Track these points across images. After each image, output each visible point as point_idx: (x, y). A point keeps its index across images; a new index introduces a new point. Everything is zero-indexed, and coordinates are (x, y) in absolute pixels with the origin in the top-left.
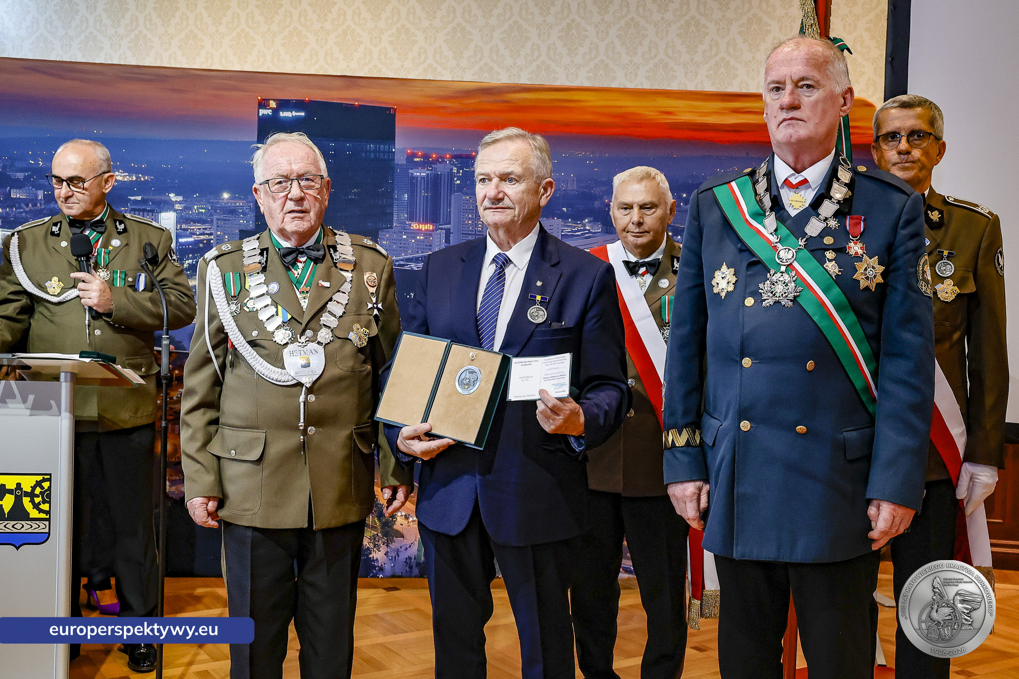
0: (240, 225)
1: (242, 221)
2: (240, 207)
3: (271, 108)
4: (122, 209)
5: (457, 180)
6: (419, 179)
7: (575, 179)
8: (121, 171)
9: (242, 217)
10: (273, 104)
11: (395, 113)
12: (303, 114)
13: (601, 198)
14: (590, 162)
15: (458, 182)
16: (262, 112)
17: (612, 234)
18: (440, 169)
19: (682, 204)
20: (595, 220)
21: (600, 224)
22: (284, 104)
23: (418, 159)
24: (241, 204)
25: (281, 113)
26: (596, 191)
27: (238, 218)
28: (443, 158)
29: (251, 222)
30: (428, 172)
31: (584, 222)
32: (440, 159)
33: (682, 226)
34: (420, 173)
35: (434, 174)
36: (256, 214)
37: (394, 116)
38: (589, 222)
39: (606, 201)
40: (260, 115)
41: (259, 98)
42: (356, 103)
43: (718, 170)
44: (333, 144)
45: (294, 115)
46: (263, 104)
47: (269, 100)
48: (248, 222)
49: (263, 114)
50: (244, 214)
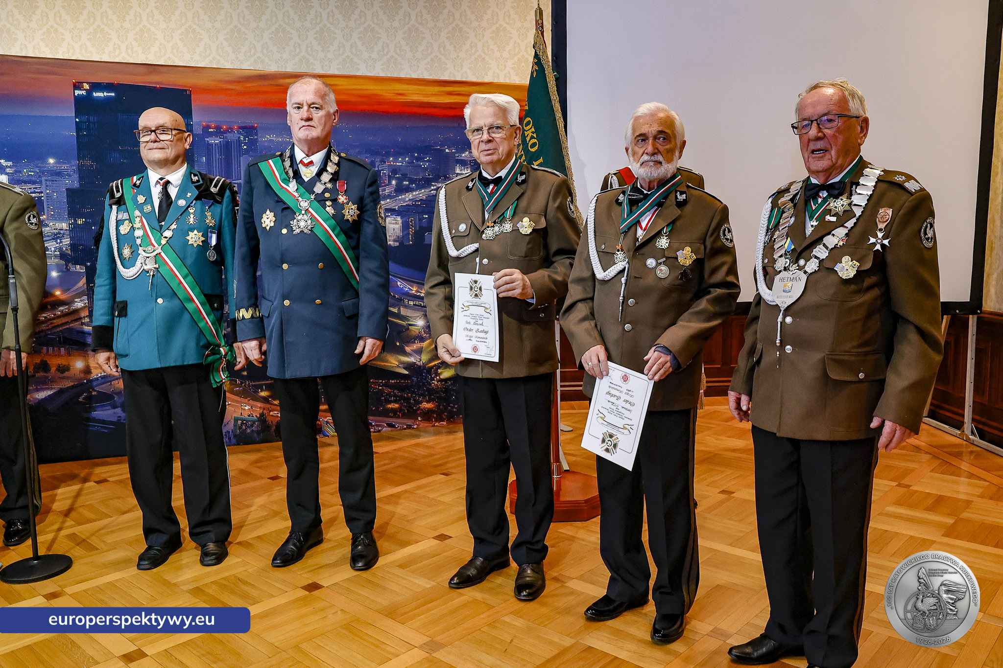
0: (66, 184)
1: (67, 182)
2: (65, 169)
3: (84, 90)
5: (244, 145)
6: (214, 145)
9: (67, 178)
10: (86, 86)
11: (190, 91)
12: (113, 94)
14: (345, 131)
15: (245, 147)
16: (77, 92)
18: (230, 137)
19: (414, 161)
22: (95, 86)
23: (212, 130)
24: (65, 167)
25: (94, 93)
27: (64, 178)
28: (232, 129)
29: (76, 182)
30: (220, 140)
32: (230, 130)
33: (416, 177)
34: (214, 141)
35: (226, 142)
36: (79, 176)
37: (190, 96)
40: (76, 95)
41: (74, 81)
42: (157, 86)
43: (439, 136)
45: (105, 95)
46: (77, 86)
47: (82, 83)
48: (73, 182)
49: (78, 95)
50: (69, 175)
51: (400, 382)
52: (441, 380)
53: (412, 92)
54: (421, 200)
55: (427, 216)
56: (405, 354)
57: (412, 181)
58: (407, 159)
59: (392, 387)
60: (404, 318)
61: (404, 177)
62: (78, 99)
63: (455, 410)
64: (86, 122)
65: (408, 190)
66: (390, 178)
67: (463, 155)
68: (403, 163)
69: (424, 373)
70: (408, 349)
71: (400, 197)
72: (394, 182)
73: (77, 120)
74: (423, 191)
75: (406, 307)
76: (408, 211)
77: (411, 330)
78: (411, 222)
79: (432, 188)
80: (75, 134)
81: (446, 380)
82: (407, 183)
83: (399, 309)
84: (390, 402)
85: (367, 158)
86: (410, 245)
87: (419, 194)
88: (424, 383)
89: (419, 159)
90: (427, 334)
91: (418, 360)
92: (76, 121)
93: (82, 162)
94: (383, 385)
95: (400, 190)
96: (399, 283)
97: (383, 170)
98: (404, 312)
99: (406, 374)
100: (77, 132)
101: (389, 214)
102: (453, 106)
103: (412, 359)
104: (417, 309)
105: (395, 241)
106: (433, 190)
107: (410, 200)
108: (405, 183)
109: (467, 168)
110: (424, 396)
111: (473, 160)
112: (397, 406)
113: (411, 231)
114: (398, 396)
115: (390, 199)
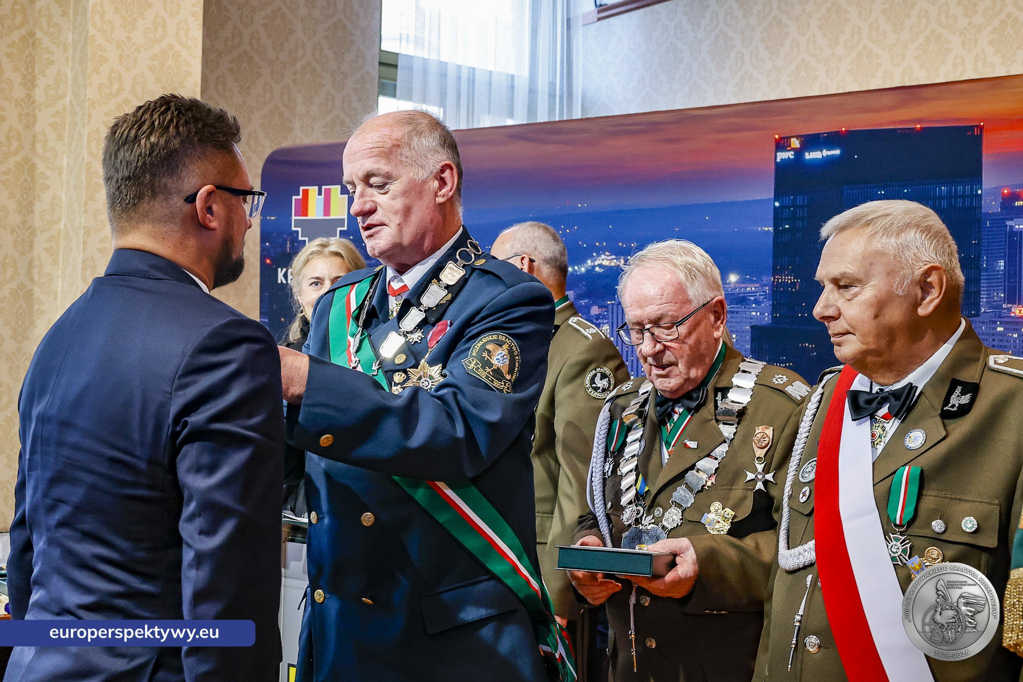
0: (752, 319)
1: (754, 313)
2: (751, 293)
3: (793, 149)
4: (609, 302)
8: (607, 253)
9: (754, 308)
10: (795, 143)
11: (981, 128)
12: (837, 152)
16: (782, 156)
22: (811, 141)
23: (1017, 203)
24: (753, 289)
25: (807, 154)
27: (749, 308)
29: (766, 314)
36: (773, 303)
40: (778, 160)
41: (777, 137)
42: (918, 126)
44: (883, 192)
45: (825, 155)
46: (781, 144)
47: (789, 138)
48: (761, 314)
49: (782, 160)
50: (757, 302)
62: (782, 169)
64: (789, 207)
73: (777, 204)
80: (771, 229)
92: (775, 208)
93: (778, 279)
100: (776, 226)
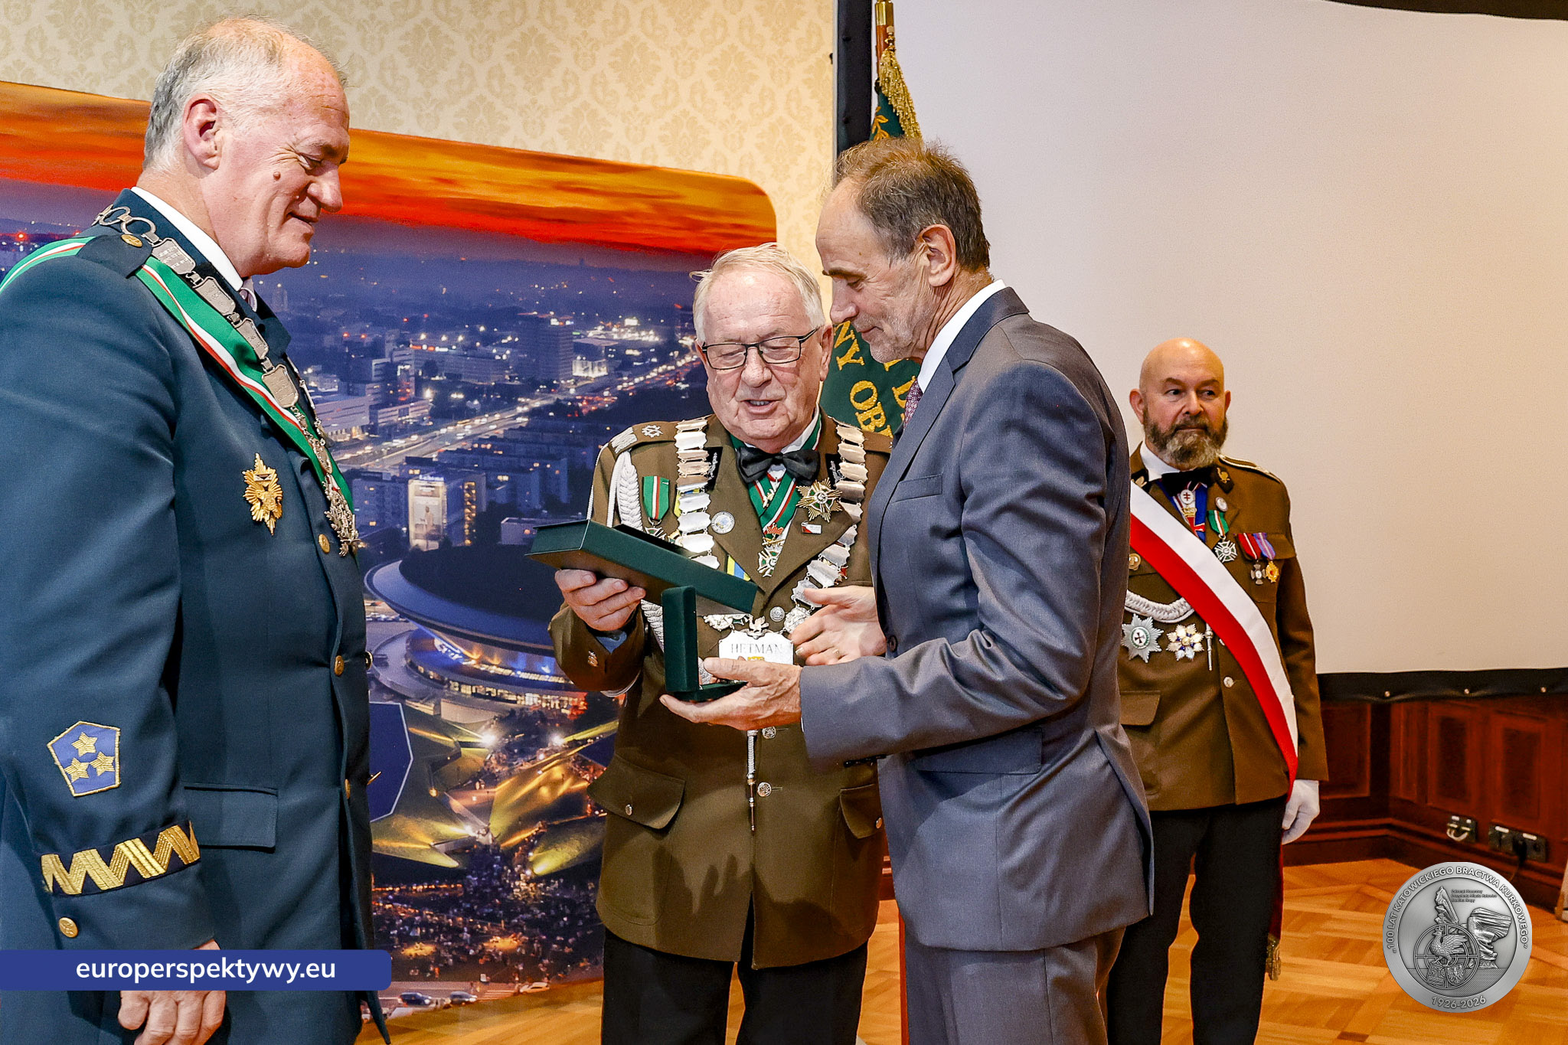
7: (286, 292)
13: (335, 329)
14: (312, 263)
17: (357, 395)
19: (478, 344)
20: (326, 370)
21: (335, 378)
26: (326, 315)
28: (11, 240)
31: (305, 373)
32: (6, 242)
33: (480, 383)
38: (316, 373)
39: (345, 335)
43: (536, 286)
51: (437, 889)
52: (537, 879)
53: (474, 177)
54: (493, 439)
55: (506, 478)
56: (451, 817)
57: (472, 392)
58: (460, 338)
59: (419, 903)
60: (446, 728)
61: (454, 381)
63: (567, 950)
65: (462, 413)
66: (420, 384)
67: (591, 334)
68: (450, 348)
69: (495, 861)
70: (456, 804)
71: (443, 431)
72: (428, 394)
74: (497, 416)
75: (457, 699)
76: (461, 465)
77: (466, 758)
78: (469, 490)
79: (520, 409)
81: (547, 878)
82: (461, 396)
83: (438, 706)
84: (412, 941)
85: (363, 331)
86: (467, 547)
87: (491, 423)
88: (495, 888)
89: (488, 339)
90: (504, 765)
91: (483, 831)
94: (397, 899)
95: (444, 412)
96: (437, 643)
97: (402, 363)
98: (449, 712)
99: (453, 869)
101: (417, 472)
102: (568, 218)
103: (465, 830)
104: (484, 704)
105: (430, 537)
106: (520, 415)
107: (466, 438)
108: (454, 396)
109: (600, 364)
110: (493, 918)
111: (612, 347)
112: (426, 949)
113: (469, 514)
114: (431, 925)
115: (420, 434)
